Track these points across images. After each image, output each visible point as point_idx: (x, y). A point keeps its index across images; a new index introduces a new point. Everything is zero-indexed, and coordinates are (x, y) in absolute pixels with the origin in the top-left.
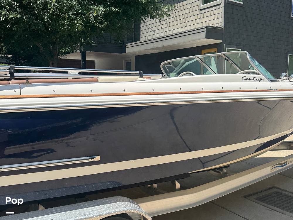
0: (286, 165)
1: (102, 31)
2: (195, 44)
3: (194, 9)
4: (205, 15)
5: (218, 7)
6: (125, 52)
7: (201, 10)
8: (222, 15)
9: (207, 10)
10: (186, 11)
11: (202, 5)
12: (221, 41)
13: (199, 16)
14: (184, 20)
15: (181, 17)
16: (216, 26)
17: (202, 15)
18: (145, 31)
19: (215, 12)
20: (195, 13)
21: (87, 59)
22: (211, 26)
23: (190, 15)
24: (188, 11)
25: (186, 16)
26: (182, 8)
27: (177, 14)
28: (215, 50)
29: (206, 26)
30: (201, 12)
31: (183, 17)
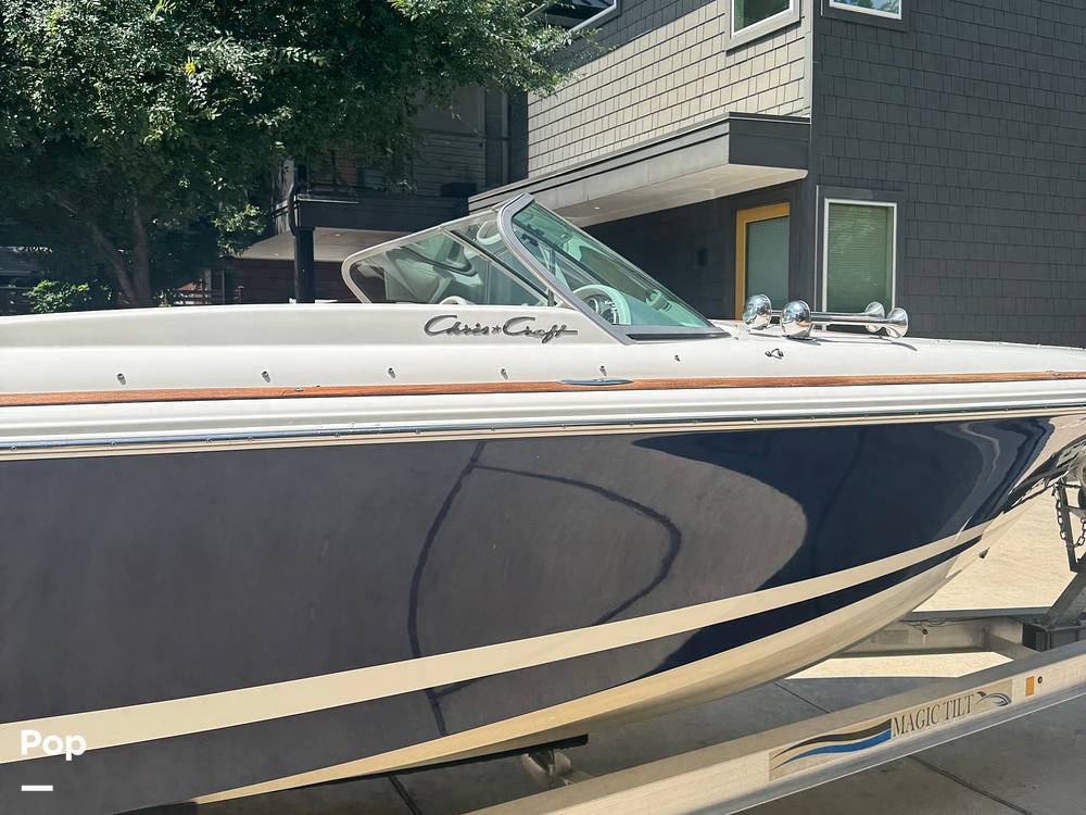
0: (887, 737)
3: (707, 49)
4: (746, 70)
5: (791, 35)
7: (730, 52)
8: (805, 69)
9: (751, 51)
10: (677, 62)
11: (733, 34)
12: (802, 174)
13: (724, 78)
14: (672, 98)
15: (662, 85)
16: (783, 111)
17: (735, 74)
18: (543, 147)
19: (782, 55)
20: (711, 65)
21: (320, 255)
22: (769, 113)
23: (692, 73)
24: (686, 58)
25: (679, 79)
26: (665, 50)
27: (648, 74)
28: (783, 210)
29: (731, 114)
30: (732, 59)
31: (670, 82)
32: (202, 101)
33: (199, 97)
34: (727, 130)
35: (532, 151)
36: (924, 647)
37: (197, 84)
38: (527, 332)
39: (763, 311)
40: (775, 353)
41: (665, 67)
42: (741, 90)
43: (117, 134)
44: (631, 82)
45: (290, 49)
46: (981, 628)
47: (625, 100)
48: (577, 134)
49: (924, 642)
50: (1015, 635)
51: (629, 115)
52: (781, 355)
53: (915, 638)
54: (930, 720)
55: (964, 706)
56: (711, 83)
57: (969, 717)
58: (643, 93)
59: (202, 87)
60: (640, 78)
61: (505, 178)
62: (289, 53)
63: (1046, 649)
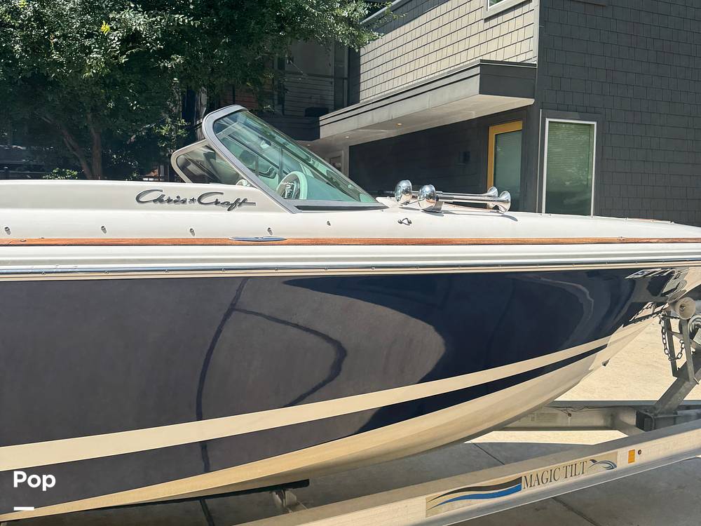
0: (519, 489)
1: (175, 79)
2: (473, 112)
3: (472, 18)
4: (496, 32)
5: (526, 8)
6: (318, 136)
7: (487, 20)
8: (534, 30)
9: (500, 19)
10: (453, 26)
11: (489, 7)
12: (530, 102)
13: (483, 37)
14: (450, 51)
15: (443, 42)
16: (520, 59)
17: (490, 34)
18: (369, 84)
19: (519, 22)
20: (475, 29)
22: (510, 60)
23: (463, 34)
24: (459, 24)
25: (454, 38)
26: (446, 19)
27: (435, 35)
28: (518, 126)
29: (482, 61)
30: (488, 25)
31: (449, 40)
32: (117, 50)
33: (115, 48)
34: (479, 72)
35: (362, 87)
36: (569, 425)
37: (114, 39)
38: (217, 203)
39: (406, 192)
40: (406, 221)
41: (446, 30)
42: (493, 45)
43: (67, 72)
44: (424, 40)
45: (177, 16)
46: (611, 413)
47: (420, 52)
48: (390, 75)
49: (569, 421)
50: (631, 419)
51: (423, 62)
52: (410, 223)
53: (562, 419)
54: (553, 477)
55: (579, 469)
56: (474, 41)
57: (582, 477)
58: (432, 47)
59: (117, 41)
60: (430, 38)
61: (346, 104)
62: (176, 19)
63: (651, 430)
